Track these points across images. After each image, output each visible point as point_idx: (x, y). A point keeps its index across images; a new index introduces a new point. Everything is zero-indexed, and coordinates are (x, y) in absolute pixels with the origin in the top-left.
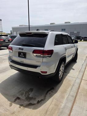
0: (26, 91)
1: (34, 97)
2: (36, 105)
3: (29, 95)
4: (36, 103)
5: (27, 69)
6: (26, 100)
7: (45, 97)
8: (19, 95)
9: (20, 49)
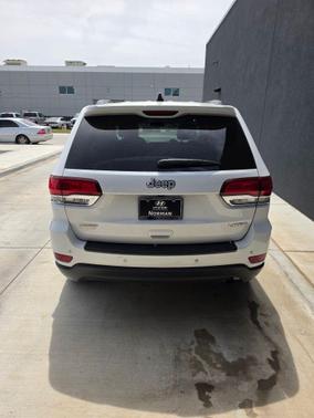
0: (193, 347)
1: (245, 357)
2: (279, 376)
3: (220, 356)
4: (273, 372)
5: (197, 260)
6: (234, 379)
7: (268, 339)
8: (194, 375)
9: (154, 183)
